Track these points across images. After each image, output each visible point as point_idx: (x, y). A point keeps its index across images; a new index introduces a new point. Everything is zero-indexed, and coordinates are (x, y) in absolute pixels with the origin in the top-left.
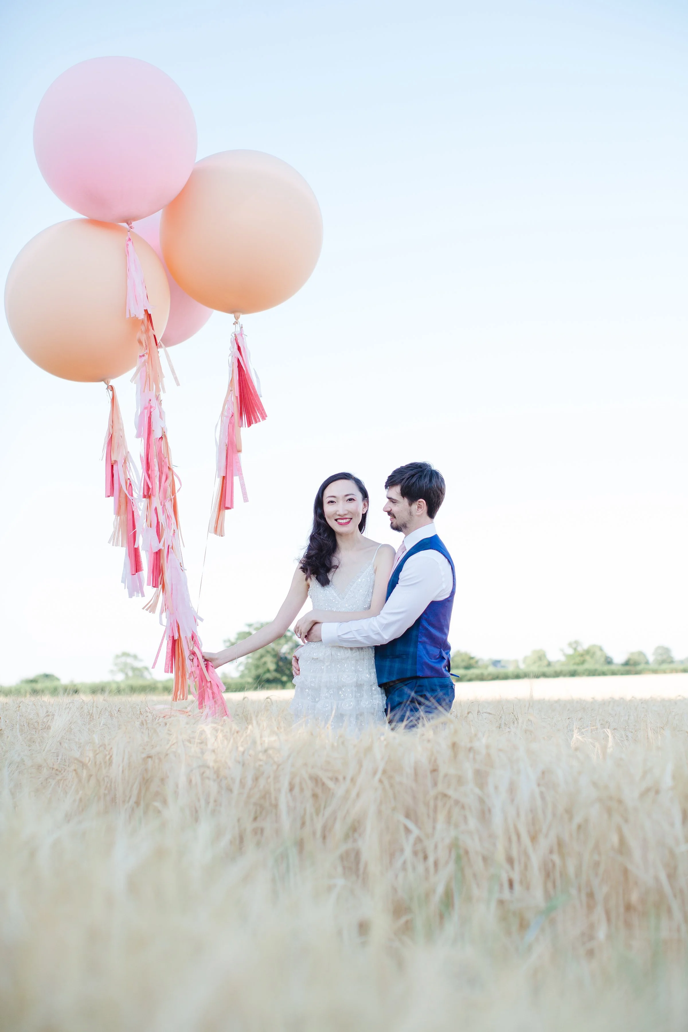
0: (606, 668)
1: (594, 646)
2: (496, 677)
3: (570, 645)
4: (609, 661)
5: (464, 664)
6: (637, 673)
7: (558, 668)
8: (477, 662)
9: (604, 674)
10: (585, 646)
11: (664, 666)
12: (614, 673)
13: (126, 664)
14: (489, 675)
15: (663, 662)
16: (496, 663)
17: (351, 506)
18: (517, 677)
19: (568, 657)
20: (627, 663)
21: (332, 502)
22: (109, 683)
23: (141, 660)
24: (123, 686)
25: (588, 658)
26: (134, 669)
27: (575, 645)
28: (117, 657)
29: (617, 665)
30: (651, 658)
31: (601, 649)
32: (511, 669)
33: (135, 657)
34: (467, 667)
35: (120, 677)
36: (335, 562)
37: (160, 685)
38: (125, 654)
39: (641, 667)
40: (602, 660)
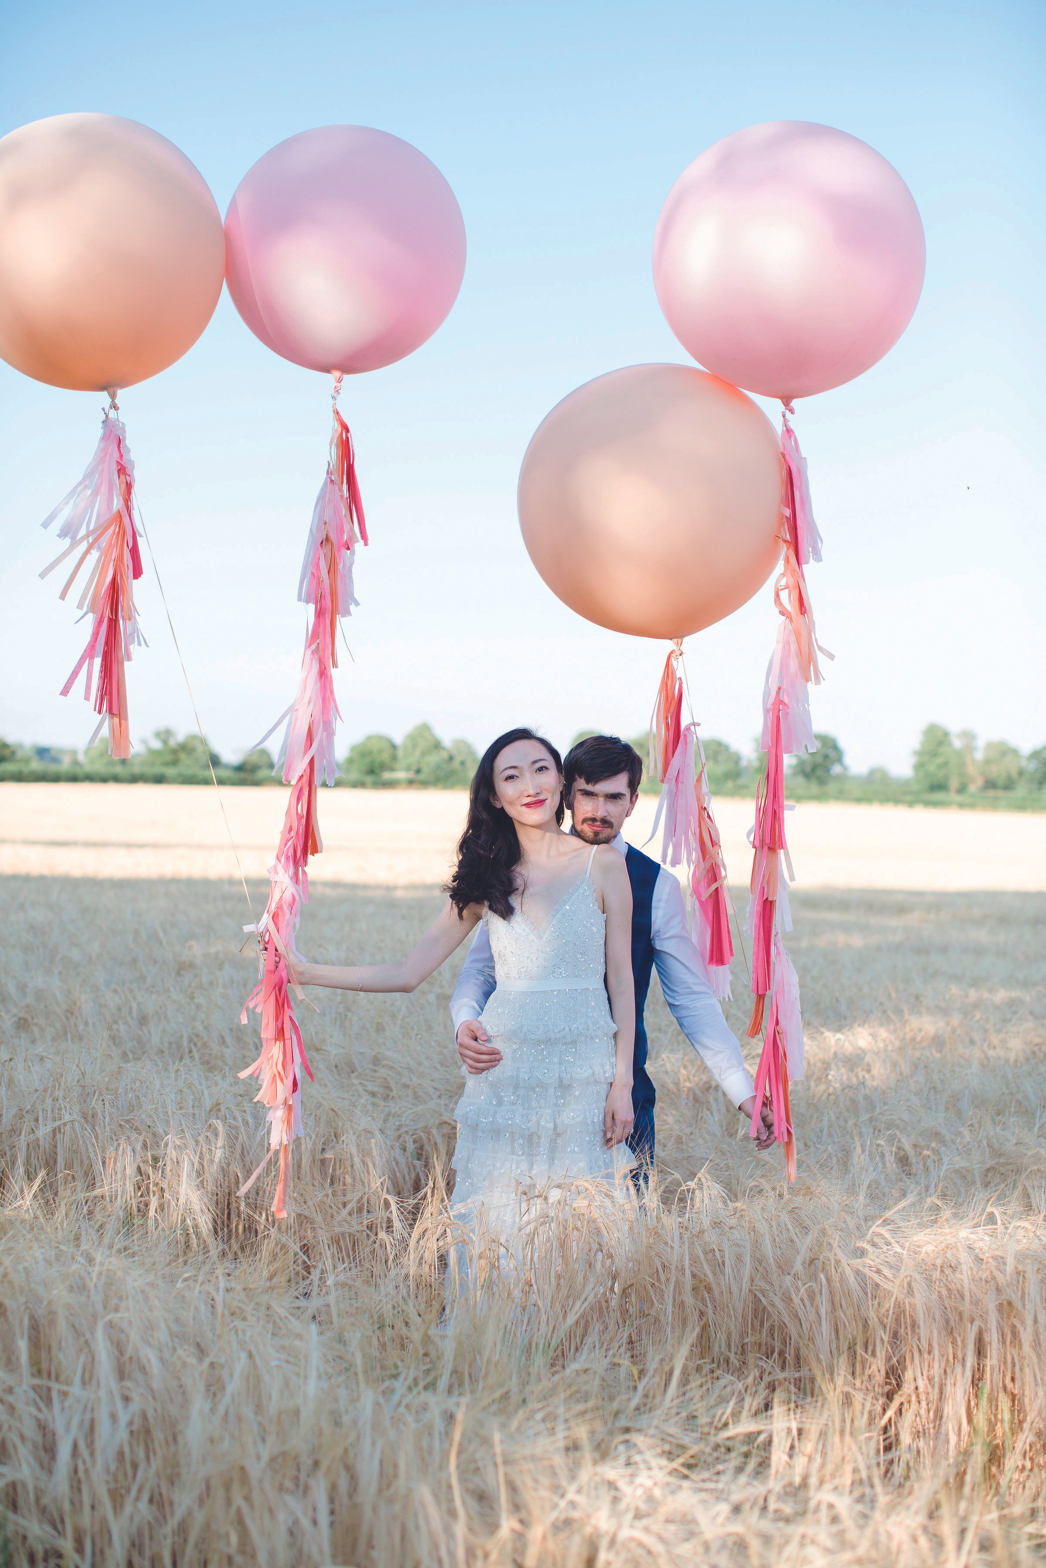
0: (210, 773)
3: (158, 735)
4: (215, 761)
6: (256, 783)
7: (137, 770)
9: (206, 782)
10: (180, 736)
16: (42, 752)
17: (543, 778)
18: (73, 778)
19: (152, 752)
21: (511, 777)
25: (183, 756)
27: (165, 735)
29: (227, 767)
31: (204, 742)
32: (65, 766)
39: (262, 774)
40: (205, 759)
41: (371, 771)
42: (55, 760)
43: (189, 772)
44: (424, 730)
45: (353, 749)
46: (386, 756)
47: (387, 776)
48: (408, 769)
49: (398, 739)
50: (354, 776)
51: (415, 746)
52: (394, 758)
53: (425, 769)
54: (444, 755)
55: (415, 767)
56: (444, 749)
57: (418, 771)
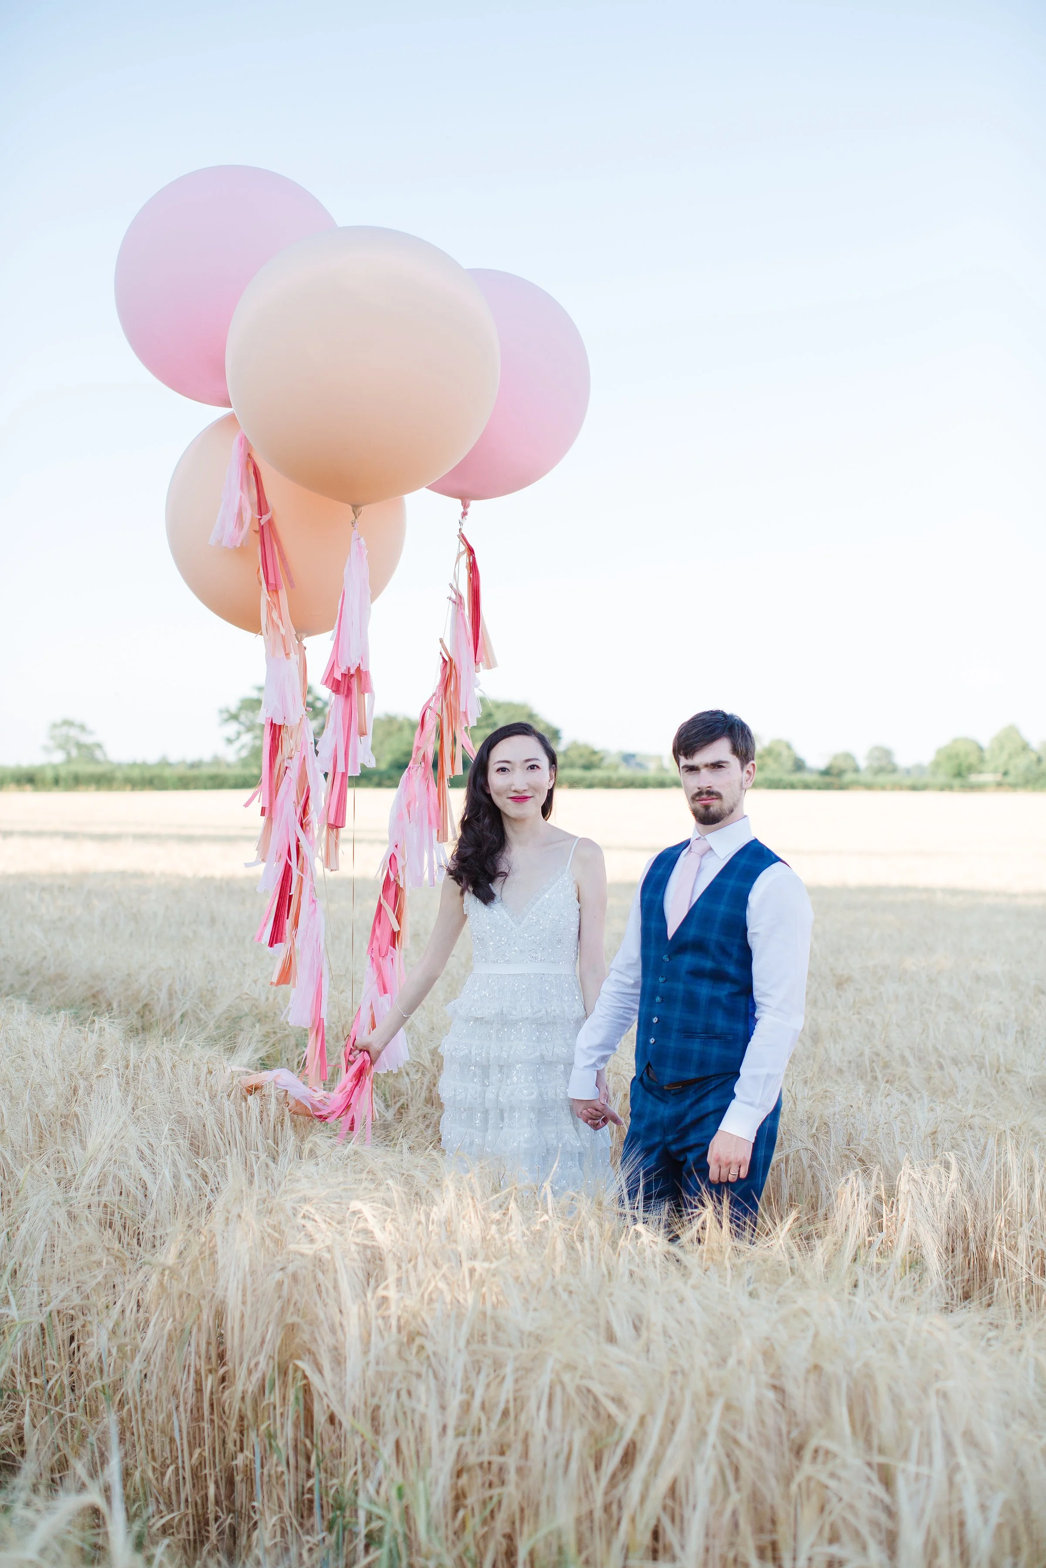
0: (796, 777)
1: (779, 741)
2: (630, 784)
4: (799, 766)
5: (582, 761)
6: (842, 787)
8: (602, 759)
9: (792, 786)
10: (767, 741)
11: (882, 779)
12: (807, 786)
13: (67, 739)
14: (619, 779)
15: (880, 771)
16: (628, 758)
17: (534, 776)
20: (826, 772)
21: (503, 770)
22: (42, 768)
23: (91, 733)
24: (63, 772)
25: (770, 761)
26: (80, 746)
28: (55, 726)
29: (811, 771)
30: (862, 763)
31: (789, 747)
32: (650, 771)
33: (83, 728)
34: (588, 767)
35: (58, 757)
36: (503, 867)
37: (119, 774)
38: (68, 723)
39: (849, 777)
40: (789, 764)
41: (959, 774)
42: (640, 766)
43: (777, 776)
44: (1012, 731)
45: (939, 752)
46: (973, 759)
47: (974, 778)
48: (995, 771)
49: (985, 741)
50: (941, 779)
51: (1002, 748)
52: (982, 760)
53: (1012, 771)
54: (1033, 757)
55: (1002, 770)
56: (1032, 751)
57: (1006, 773)
